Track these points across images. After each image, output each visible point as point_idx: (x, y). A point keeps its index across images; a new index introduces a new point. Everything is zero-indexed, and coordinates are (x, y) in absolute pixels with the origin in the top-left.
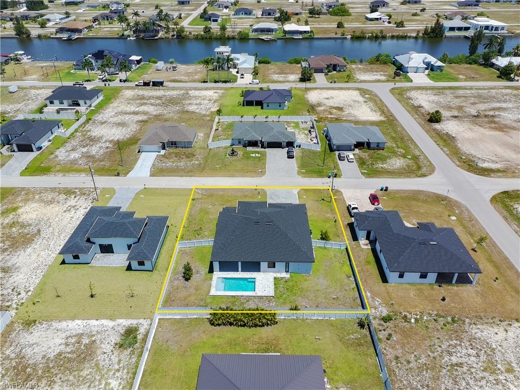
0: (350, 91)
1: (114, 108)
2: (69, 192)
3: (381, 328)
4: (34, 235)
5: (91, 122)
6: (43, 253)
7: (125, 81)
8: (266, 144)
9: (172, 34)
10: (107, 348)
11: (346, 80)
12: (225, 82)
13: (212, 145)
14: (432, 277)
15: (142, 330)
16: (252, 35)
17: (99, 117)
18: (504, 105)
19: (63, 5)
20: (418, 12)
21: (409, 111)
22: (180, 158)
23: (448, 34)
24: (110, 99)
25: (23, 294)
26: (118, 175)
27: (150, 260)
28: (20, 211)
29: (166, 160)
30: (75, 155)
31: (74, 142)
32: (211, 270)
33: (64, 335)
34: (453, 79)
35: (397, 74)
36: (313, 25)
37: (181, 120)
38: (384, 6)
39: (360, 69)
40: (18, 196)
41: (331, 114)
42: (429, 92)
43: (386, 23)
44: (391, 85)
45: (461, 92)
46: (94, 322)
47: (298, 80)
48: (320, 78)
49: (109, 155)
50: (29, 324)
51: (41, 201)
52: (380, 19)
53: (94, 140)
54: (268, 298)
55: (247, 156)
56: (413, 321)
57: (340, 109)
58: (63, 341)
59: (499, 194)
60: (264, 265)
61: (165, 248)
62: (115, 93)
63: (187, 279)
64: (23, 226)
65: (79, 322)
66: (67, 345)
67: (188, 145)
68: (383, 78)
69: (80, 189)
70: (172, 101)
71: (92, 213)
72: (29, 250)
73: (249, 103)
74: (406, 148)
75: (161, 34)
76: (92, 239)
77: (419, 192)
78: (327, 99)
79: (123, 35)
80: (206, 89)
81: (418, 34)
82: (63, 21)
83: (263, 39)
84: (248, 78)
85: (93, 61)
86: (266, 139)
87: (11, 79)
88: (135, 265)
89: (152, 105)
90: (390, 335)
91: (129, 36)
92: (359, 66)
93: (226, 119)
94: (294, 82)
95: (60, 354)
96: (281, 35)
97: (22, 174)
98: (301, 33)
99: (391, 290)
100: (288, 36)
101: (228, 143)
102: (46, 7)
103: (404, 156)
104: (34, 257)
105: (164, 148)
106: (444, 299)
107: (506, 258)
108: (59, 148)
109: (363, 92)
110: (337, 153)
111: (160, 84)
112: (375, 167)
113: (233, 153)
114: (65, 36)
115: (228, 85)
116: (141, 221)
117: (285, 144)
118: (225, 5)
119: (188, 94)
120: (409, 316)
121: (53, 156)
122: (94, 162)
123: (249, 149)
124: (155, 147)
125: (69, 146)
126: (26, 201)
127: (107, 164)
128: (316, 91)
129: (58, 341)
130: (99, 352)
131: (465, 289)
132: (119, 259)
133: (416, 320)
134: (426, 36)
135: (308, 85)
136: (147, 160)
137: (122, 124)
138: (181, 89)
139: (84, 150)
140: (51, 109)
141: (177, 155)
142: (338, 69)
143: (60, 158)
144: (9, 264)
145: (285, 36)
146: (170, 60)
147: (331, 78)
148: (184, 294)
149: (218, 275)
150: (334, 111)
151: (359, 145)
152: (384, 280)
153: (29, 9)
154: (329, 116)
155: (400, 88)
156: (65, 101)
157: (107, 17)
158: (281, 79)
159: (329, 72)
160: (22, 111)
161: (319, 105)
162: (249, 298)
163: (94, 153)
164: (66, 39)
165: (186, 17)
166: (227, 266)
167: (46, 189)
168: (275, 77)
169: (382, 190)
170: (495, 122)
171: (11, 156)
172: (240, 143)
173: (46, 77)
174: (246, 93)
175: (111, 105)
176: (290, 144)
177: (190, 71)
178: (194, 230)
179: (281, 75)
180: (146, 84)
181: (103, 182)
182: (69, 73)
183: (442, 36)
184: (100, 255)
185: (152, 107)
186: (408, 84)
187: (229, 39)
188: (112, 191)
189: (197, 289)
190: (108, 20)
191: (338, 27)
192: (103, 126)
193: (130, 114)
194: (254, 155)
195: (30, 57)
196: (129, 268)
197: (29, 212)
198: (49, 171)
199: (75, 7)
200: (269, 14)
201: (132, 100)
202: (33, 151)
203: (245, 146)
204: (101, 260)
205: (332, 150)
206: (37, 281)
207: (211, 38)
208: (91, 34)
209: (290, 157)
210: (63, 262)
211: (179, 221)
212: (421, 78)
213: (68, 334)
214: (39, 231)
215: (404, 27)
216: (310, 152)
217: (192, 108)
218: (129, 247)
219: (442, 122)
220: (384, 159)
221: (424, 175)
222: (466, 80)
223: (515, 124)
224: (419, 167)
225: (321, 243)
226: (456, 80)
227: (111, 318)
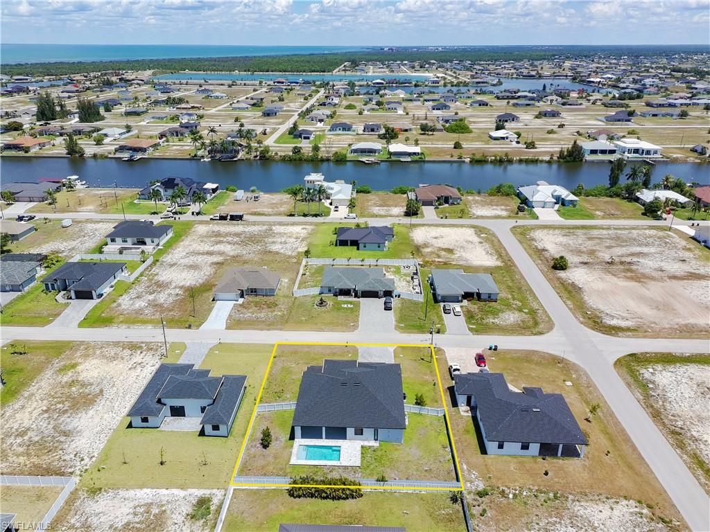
0: (464, 228)
1: (185, 247)
2: (134, 347)
3: (475, 503)
4: (96, 396)
5: (158, 264)
6: (106, 416)
7: (198, 214)
8: (359, 294)
9: (254, 154)
10: (179, 518)
11: (460, 215)
12: (316, 215)
13: (298, 293)
14: (535, 448)
15: (215, 501)
16: (350, 156)
17: (168, 258)
18: (645, 250)
19: (122, 115)
20: (555, 128)
21: (530, 256)
22: (261, 308)
23: (588, 157)
24: (181, 236)
25: (87, 460)
26: (190, 327)
27: (226, 424)
28: (79, 368)
29: (245, 311)
30: (140, 304)
31: (140, 288)
32: (292, 437)
33: (132, 504)
34: (588, 216)
35: (520, 209)
36: (425, 144)
37: (262, 262)
38: (513, 120)
39: (477, 202)
40: (76, 350)
41: (439, 256)
42: (557, 232)
43: (514, 143)
44: (512, 223)
45: (595, 233)
46: (164, 491)
47: (403, 214)
48: (429, 212)
49: (180, 303)
50: (94, 492)
51: (104, 357)
52: (507, 138)
53: (162, 286)
54: (353, 469)
55: (337, 307)
56: (511, 496)
57: (450, 251)
58: (132, 511)
59: (625, 356)
60: (350, 431)
61: (242, 411)
62: (186, 229)
63: (265, 446)
64: (83, 385)
65: (148, 491)
66: (135, 514)
67: (270, 293)
68: (504, 213)
69: (147, 343)
70: (252, 239)
71: (163, 370)
72: (91, 412)
73: (343, 243)
74: (524, 301)
75: (241, 155)
76: (163, 400)
77: (534, 352)
78: (436, 238)
79: (196, 156)
80: (293, 224)
81: (551, 158)
82: (124, 136)
83: (364, 162)
84: (344, 211)
85: (161, 190)
86: (360, 288)
87: (63, 211)
88: (208, 429)
89: (229, 243)
90: (484, 511)
91: (203, 157)
92: (477, 198)
93: (315, 262)
94: (397, 216)
95: (128, 524)
96: (386, 157)
97: (81, 325)
98: (409, 154)
99: (489, 462)
100: (393, 158)
101: (316, 291)
102: (103, 118)
103: (520, 310)
104: (97, 419)
105: (242, 296)
106: (546, 474)
107: (623, 430)
108: (122, 295)
109: (479, 230)
110: (442, 304)
111: (240, 218)
112: (485, 322)
113: (322, 303)
114: (125, 155)
115: (319, 219)
116: (217, 380)
117: (382, 293)
118: (319, 118)
119: (271, 230)
120: (507, 491)
121: (115, 304)
122: (162, 312)
123: (341, 298)
124: (233, 296)
125: (133, 293)
126: (86, 356)
127: (176, 314)
128: (423, 228)
129: (126, 510)
130: (169, 522)
131: (571, 464)
132: (192, 422)
133: (515, 495)
134: (562, 160)
135: (414, 220)
136: (222, 310)
137: (193, 267)
138: (263, 224)
139: (151, 297)
140: (112, 248)
141: (256, 304)
142: (451, 201)
143: (123, 307)
144: (70, 427)
145: (390, 158)
146: (252, 189)
147: (442, 212)
148: (260, 463)
149: (299, 441)
150: (443, 253)
151: (468, 296)
152: (483, 451)
153: (82, 120)
154: (437, 260)
155: (523, 226)
156: (129, 240)
157: (177, 132)
158: (382, 213)
159: (440, 205)
160: (76, 250)
161: (426, 245)
162: (332, 468)
163: (162, 301)
164: (126, 159)
165: (272, 133)
166: (310, 432)
167: (108, 344)
168: (376, 210)
169: (490, 349)
170: (631, 271)
171: (67, 305)
172: (330, 291)
173: (104, 207)
174: (340, 231)
175: (182, 243)
176: (388, 294)
177: (274, 202)
178: (274, 392)
179: (383, 208)
180: (223, 218)
181: (175, 335)
182: (132, 204)
183: (582, 160)
184: (170, 419)
185: (229, 246)
186: (533, 222)
187: (322, 160)
188: (183, 347)
189: (276, 458)
190: (177, 136)
191: (455, 148)
192: (173, 268)
193: (203, 254)
194: (346, 306)
195: (85, 182)
196: (202, 433)
197: (90, 370)
198: (111, 322)
199: (137, 118)
200: (373, 130)
201: (206, 237)
202: (92, 299)
203: (336, 295)
204: (171, 424)
205: (436, 301)
206: (102, 446)
207: (300, 160)
208: (157, 154)
209: (388, 308)
210: (130, 426)
211: (257, 382)
212: (548, 215)
213: (137, 503)
214: (101, 391)
215: (536, 148)
216: (411, 303)
217: (275, 248)
218: (203, 409)
219: (568, 269)
220: (495, 313)
221: (541, 333)
222: (603, 218)
223: (654, 274)
224: (536, 324)
225: (416, 409)
226: (592, 217)
227: (182, 488)
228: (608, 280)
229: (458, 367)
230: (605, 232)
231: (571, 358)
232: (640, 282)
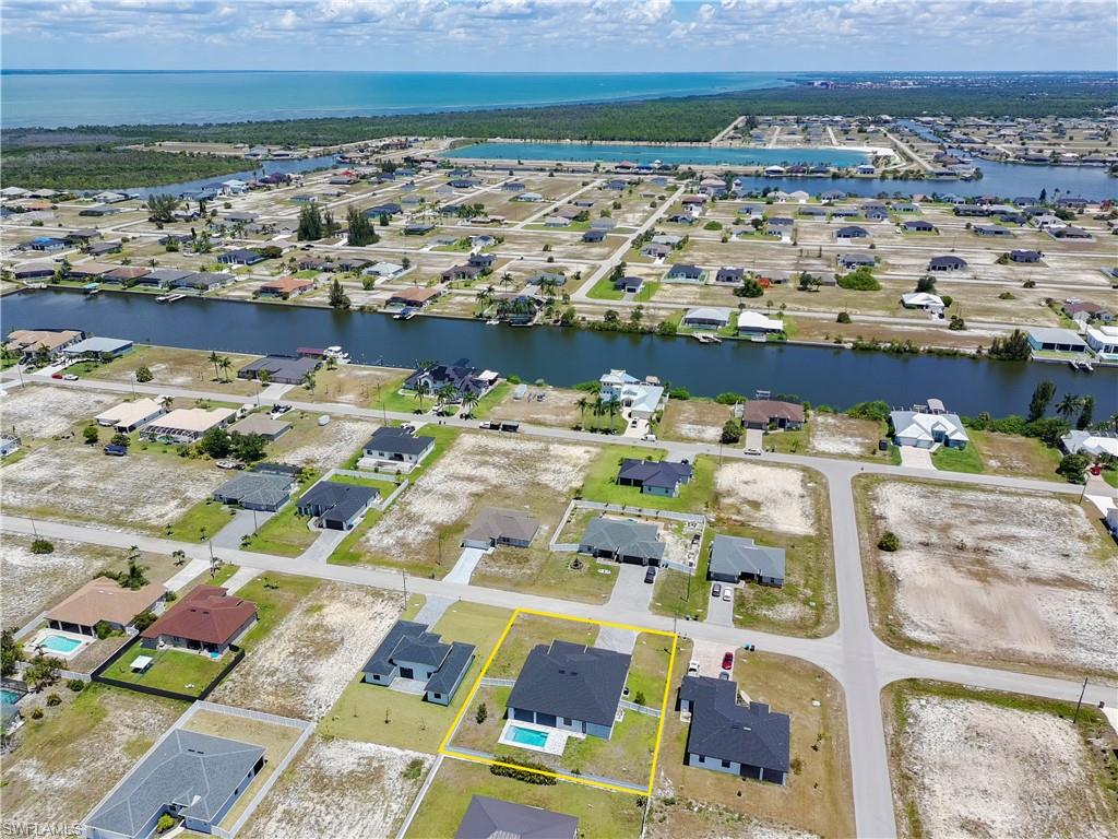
0: (790, 471)
1: (446, 467)
2: (377, 593)
3: (658, 809)
4: (337, 644)
5: (413, 488)
6: (344, 666)
7: (467, 417)
8: (621, 559)
9: (554, 318)
10: (394, 775)
11: (793, 448)
12: (607, 432)
13: (554, 546)
15: (427, 765)
16: (682, 329)
17: (424, 482)
19: (401, 234)
21: (858, 523)
22: (510, 563)
23: (1037, 355)
24: (442, 450)
25: (324, 708)
26: (433, 577)
27: (446, 693)
28: (325, 611)
29: (493, 563)
30: (388, 541)
31: (390, 520)
32: (506, 717)
33: (357, 755)
34: (974, 467)
35: (883, 446)
36: (798, 310)
37: (528, 499)
38: (956, 268)
39: (826, 427)
40: (324, 589)
41: (739, 513)
42: (916, 489)
43: (936, 316)
45: (968, 496)
46: (384, 748)
47: (719, 438)
48: (753, 438)
49: (428, 544)
50: (328, 738)
51: (348, 601)
52: (927, 307)
53: (413, 519)
54: (555, 757)
55: (593, 572)
56: (696, 809)
57: (756, 505)
58: (356, 761)
59: (902, 680)
60: (560, 720)
61: (466, 682)
62: (454, 434)
63: (480, 722)
64: (327, 631)
65: (372, 745)
66: (359, 765)
67: (523, 545)
68: (856, 450)
69: (390, 591)
70: (523, 462)
71: (399, 628)
72: (331, 661)
73: (625, 482)
74: (818, 589)
75: (539, 318)
76: (394, 661)
78: (746, 483)
79: (481, 315)
80: (576, 443)
81: (979, 352)
82: (400, 274)
83: (698, 340)
84: (642, 428)
85: (430, 382)
86: (622, 551)
87: (321, 400)
88: (431, 696)
89: (495, 465)
90: (665, 818)
91: (489, 318)
92: (830, 420)
93: (585, 506)
94: (710, 442)
95: (352, 772)
96: (729, 333)
97: (329, 561)
98: (766, 331)
100: (742, 336)
101: (575, 548)
102: (376, 239)
103: (806, 602)
104: (336, 668)
105: (493, 545)
106: (739, 795)
108: (371, 528)
109: (810, 475)
110: (714, 582)
111: (514, 429)
112: (756, 612)
113: (576, 565)
114: (397, 310)
115: (609, 439)
116: (446, 647)
117: (647, 561)
118: (660, 251)
119: (547, 450)
120: (694, 804)
121: (364, 538)
122: (409, 553)
123: (600, 560)
124: (482, 543)
125: (383, 525)
126: (332, 598)
127: (422, 558)
128: (736, 465)
129: (352, 760)
130: (386, 777)
131: (769, 790)
132: (417, 686)
133: (700, 809)
134: (995, 356)
135: (728, 451)
136: (470, 559)
137: (449, 497)
138: (539, 439)
139: (400, 534)
140: (368, 462)
141: (507, 557)
142: (788, 424)
143: (372, 542)
144: (312, 673)
145: (737, 335)
146: (538, 382)
147: (772, 441)
148: (472, 736)
149: (512, 722)
150: (746, 507)
151: (746, 576)
152: (686, 761)
153: (351, 243)
154: (735, 517)
155: (873, 475)
156: (386, 454)
157: (464, 274)
158: (692, 435)
159: (772, 429)
160: (329, 458)
161: (729, 493)
162: (535, 753)
163: (410, 539)
164: (398, 317)
165: (588, 275)
166: (522, 715)
167: (353, 586)
168: (686, 429)
169: (747, 648)
171: (318, 534)
172: (589, 549)
173: (366, 399)
174: (626, 464)
175: (442, 461)
176: (654, 563)
177: (562, 405)
178: (500, 668)
179: (695, 427)
180: (493, 427)
181: (417, 584)
182: (395, 394)
183: (1026, 359)
184: (399, 679)
185: (494, 471)
186: (890, 470)
187: (643, 333)
188: (420, 599)
189: (487, 734)
190: (464, 278)
191: (839, 321)
192: (427, 496)
193: (463, 479)
194: (602, 571)
195: (346, 355)
196: (425, 699)
197: (335, 614)
198: (358, 561)
199: (419, 240)
200: (729, 279)
201: (470, 453)
202: (342, 529)
203: (595, 556)
204: (399, 684)
205: (709, 577)
206: (338, 696)
207: (614, 329)
208: (435, 310)
209: (648, 581)
210: (363, 681)
211: (487, 655)
212: (916, 460)
213: (361, 755)
214: (342, 639)
215: (965, 329)
216: (679, 576)
217: (545, 478)
218: (429, 675)
219: (898, 551)
220: (772, 603)
221: (816, 637)
222: (996, 472)
223: (1012, 572)
224: (818, 623)
225: (634, 707)
226: (978, 468)
227: (401, 748)
228: (942, 573)
229: (695, 667)
230: (982, 496)
231: (836, 673)
232: (983, 581)
